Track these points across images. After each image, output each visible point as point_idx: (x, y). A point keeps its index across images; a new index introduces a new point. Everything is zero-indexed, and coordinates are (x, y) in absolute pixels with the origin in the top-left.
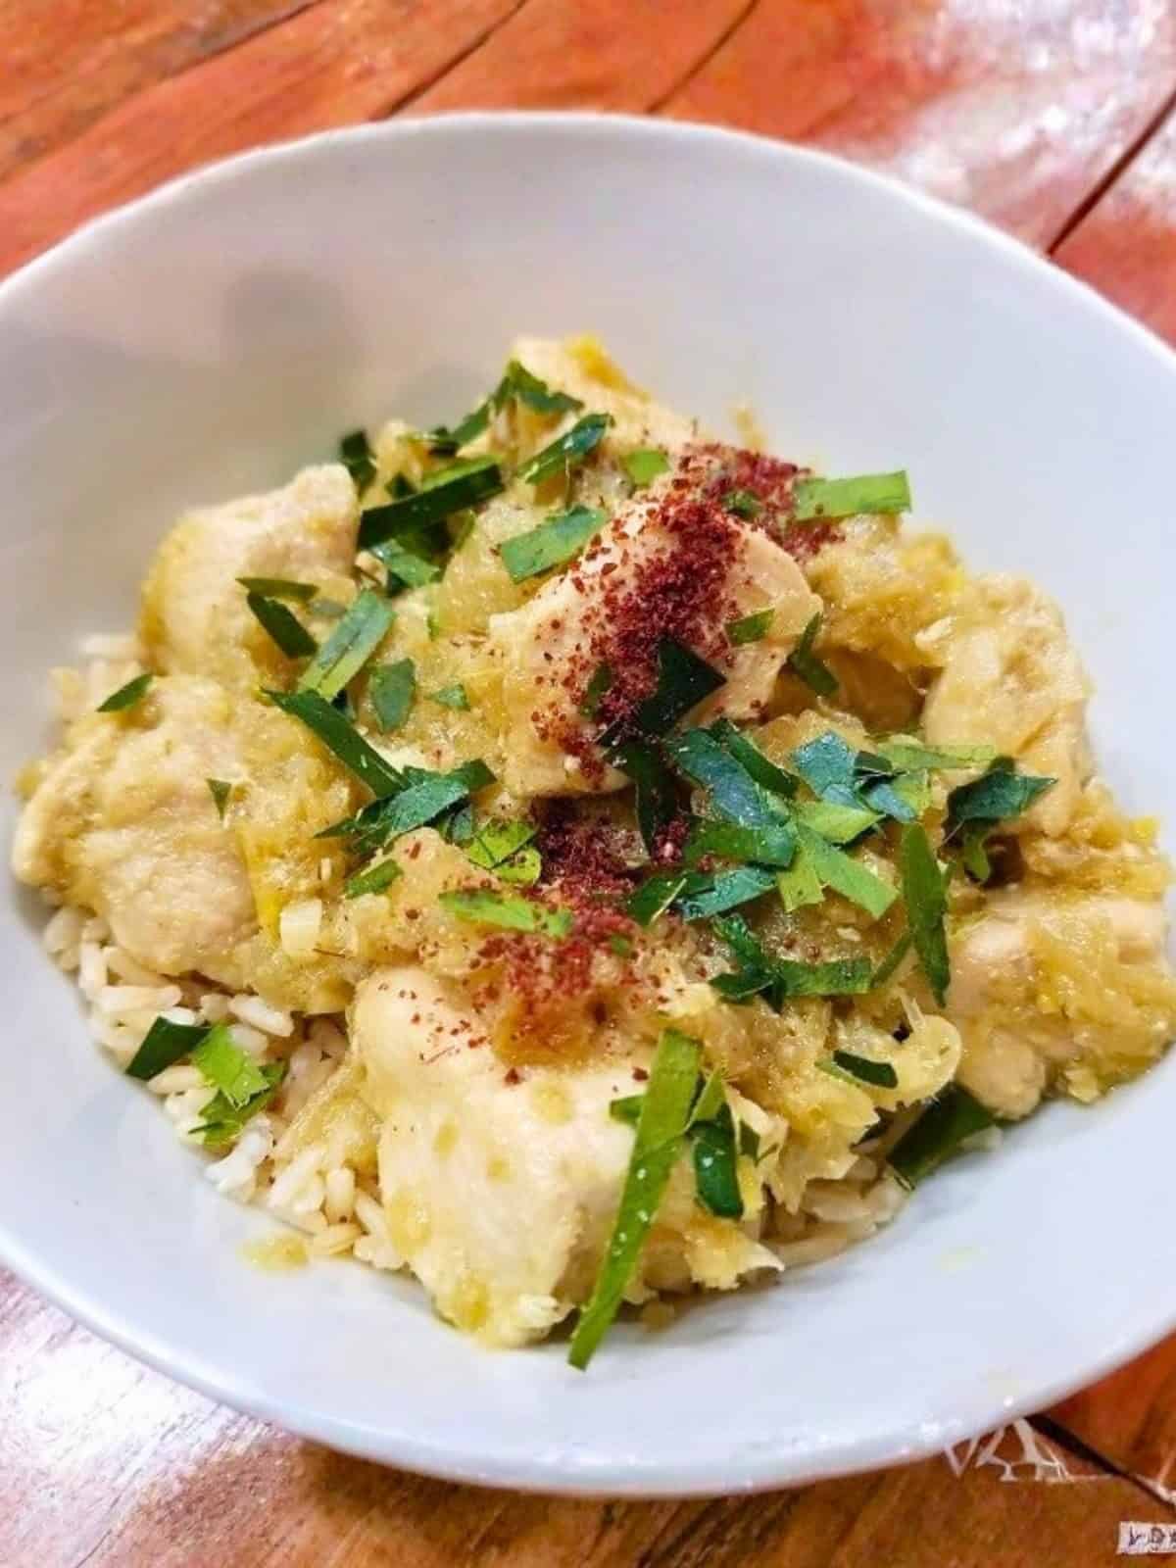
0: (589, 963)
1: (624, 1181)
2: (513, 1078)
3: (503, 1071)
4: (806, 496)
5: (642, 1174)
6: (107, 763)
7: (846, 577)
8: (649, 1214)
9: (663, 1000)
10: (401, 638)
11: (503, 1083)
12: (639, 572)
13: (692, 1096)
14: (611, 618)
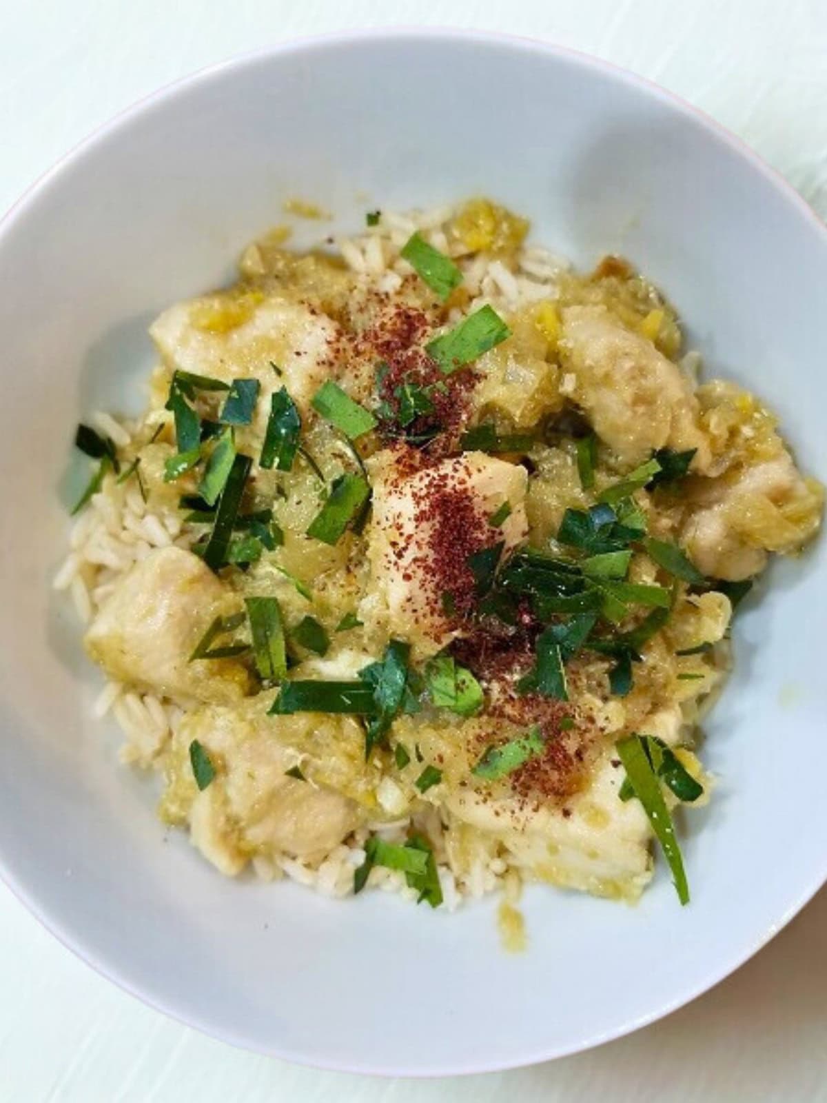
0: (565, 751)
1: (650, 824)
2: (567, 813)
3: (560, 815)
4: (440, 355)
5: (655, 815)
6: (226, 802)
7: (507, 405)
8: (670, 827)
9: (602, 730)
10: (288, 605)
11: (565, 820)
12: (432, 545)
13: (648, 762)
14: (434, 575)
